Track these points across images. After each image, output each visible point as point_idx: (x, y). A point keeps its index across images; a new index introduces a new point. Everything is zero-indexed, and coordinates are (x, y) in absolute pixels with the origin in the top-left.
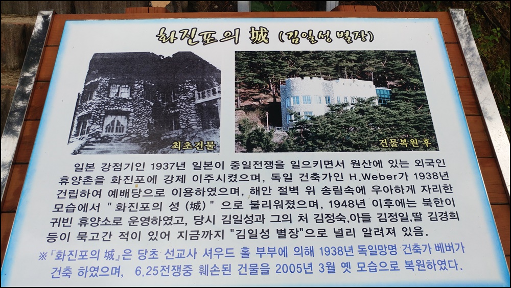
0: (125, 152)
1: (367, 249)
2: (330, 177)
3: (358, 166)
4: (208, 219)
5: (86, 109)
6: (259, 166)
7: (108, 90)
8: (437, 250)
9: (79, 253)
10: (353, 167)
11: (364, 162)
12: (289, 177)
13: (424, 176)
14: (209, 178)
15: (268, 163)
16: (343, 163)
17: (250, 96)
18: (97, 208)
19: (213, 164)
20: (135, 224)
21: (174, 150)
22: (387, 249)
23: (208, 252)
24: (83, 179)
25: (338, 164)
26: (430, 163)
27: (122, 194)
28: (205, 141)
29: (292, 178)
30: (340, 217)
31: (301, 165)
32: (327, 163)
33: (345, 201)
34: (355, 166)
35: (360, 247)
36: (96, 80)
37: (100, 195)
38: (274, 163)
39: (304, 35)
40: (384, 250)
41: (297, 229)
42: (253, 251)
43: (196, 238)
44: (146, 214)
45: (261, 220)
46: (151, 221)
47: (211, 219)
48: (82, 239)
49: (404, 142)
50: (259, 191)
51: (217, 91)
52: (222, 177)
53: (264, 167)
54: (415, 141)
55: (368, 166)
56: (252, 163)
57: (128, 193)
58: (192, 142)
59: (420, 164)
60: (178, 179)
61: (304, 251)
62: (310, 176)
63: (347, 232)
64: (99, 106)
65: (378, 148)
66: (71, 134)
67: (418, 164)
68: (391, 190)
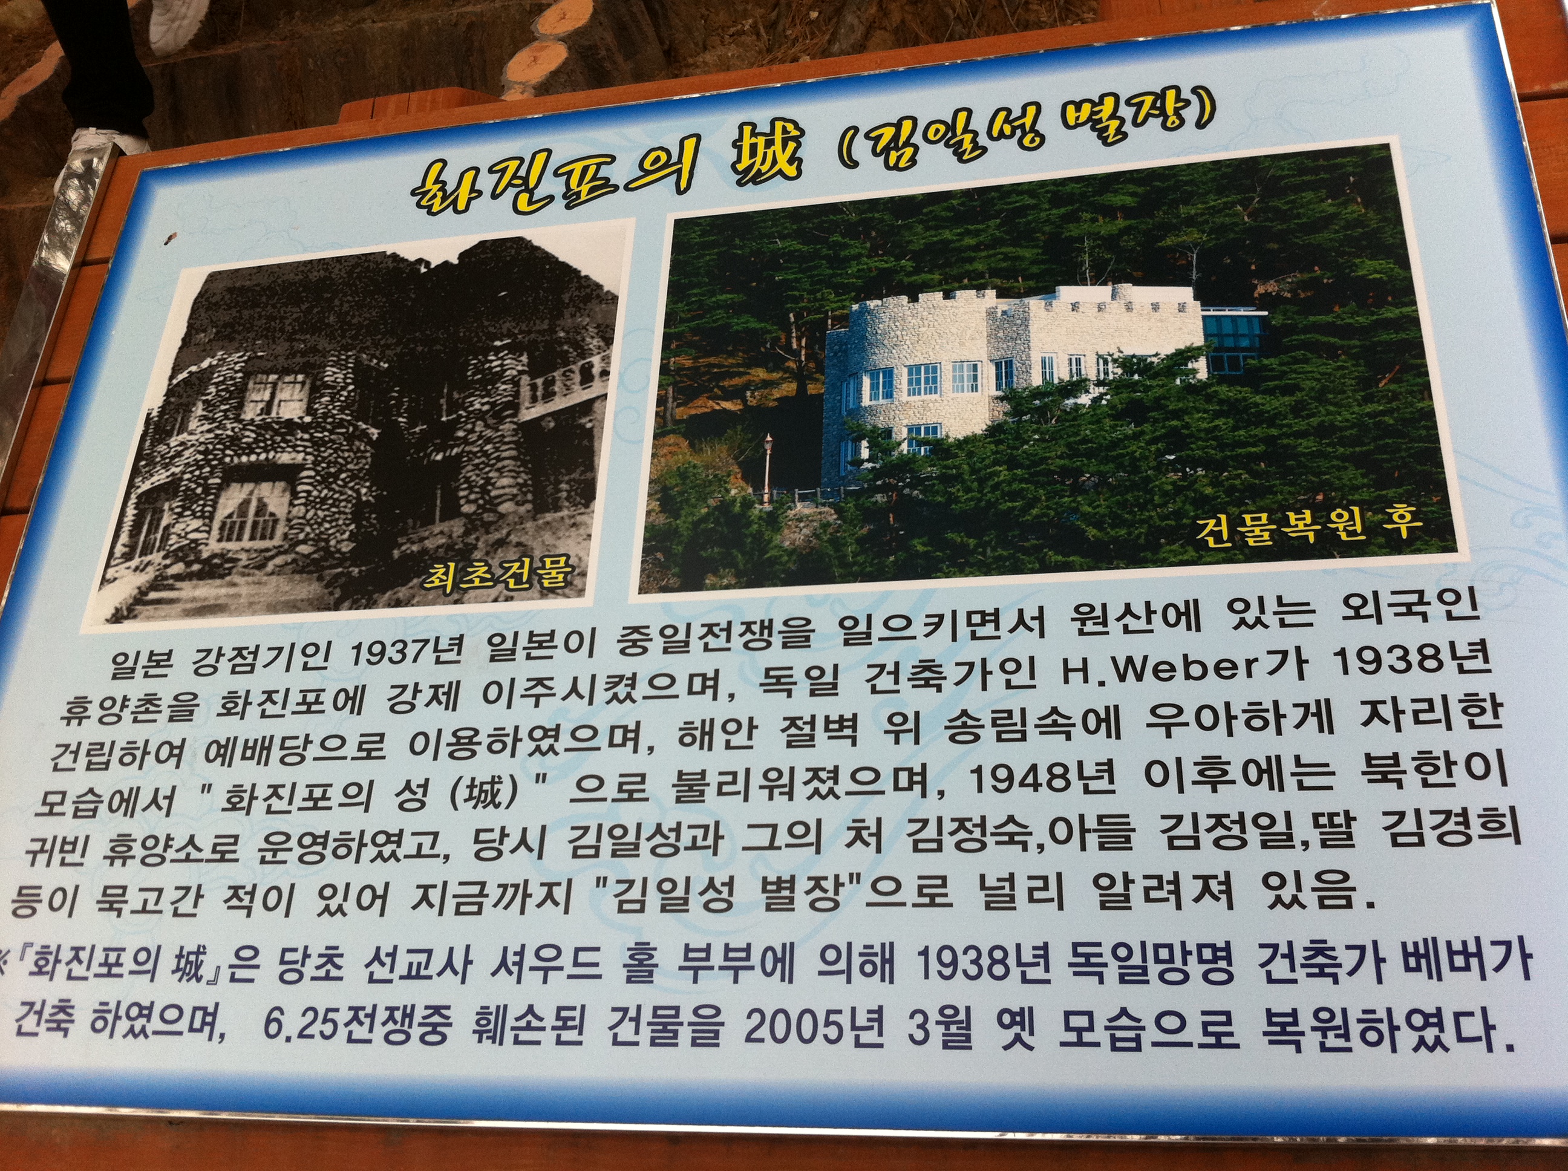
0: (273, 608)
1: (1108, 957)
2: (985, 673)
3: (1100, 628)
4: (523, 841)
5: (166, 467)
6: (721, 642)
7: (238, 395)
8: (1408, 969)
9: (99, 956)
10: (1081, 632)
11: (1128, 610)
12: (828, 678)
13: (1378, 659)
14: (539, 690)
15: (756, 628)
16: (1040, 618)
17: (709, 381)
18: (164, 804)
19: (559, 640)
20: (281, 856)
21: (431, 596)
22: (1192, 959)
23: (511, 959)
24: (132, 704)
25: (1021, 621)
26: (1409, 606)
27: (249, 753)
28: (537, 554)
29: (839, 681)
30: (1011, 828)
31: (878, 630)
32: (976, 619)
33: (1034, 768)
34: (1090, 627)
35: (1080, 950)
36: (205, 364)
37: (179, 757)
38: (778, 626)
39: (937, 131)
40: (1178, 963)
41: (837, 877)
42: (668, 957)
43: (475, 908)
44: (317, 822)
45: (710, 841)
46: (331, 845)
47: (533, 839)
48: (111, 909)
49: (1301, 524)
50: (711, 734)
51: (596, 371)
52: (584, 688)
53: (737, 642)
54: (1352, 518)
55: (1142, 624)
56: (697, 631)
57: (269, 749)
58: (495, 563)
59: (1363, 612)
60: (435, 697)
61: (857, 961)
62: (905, 672)
63: (1031, 890)
64: (206, 452)
65: (1191, 553)
66: (111, 554)
67: (1357, 609)
68: (1230, 718)
